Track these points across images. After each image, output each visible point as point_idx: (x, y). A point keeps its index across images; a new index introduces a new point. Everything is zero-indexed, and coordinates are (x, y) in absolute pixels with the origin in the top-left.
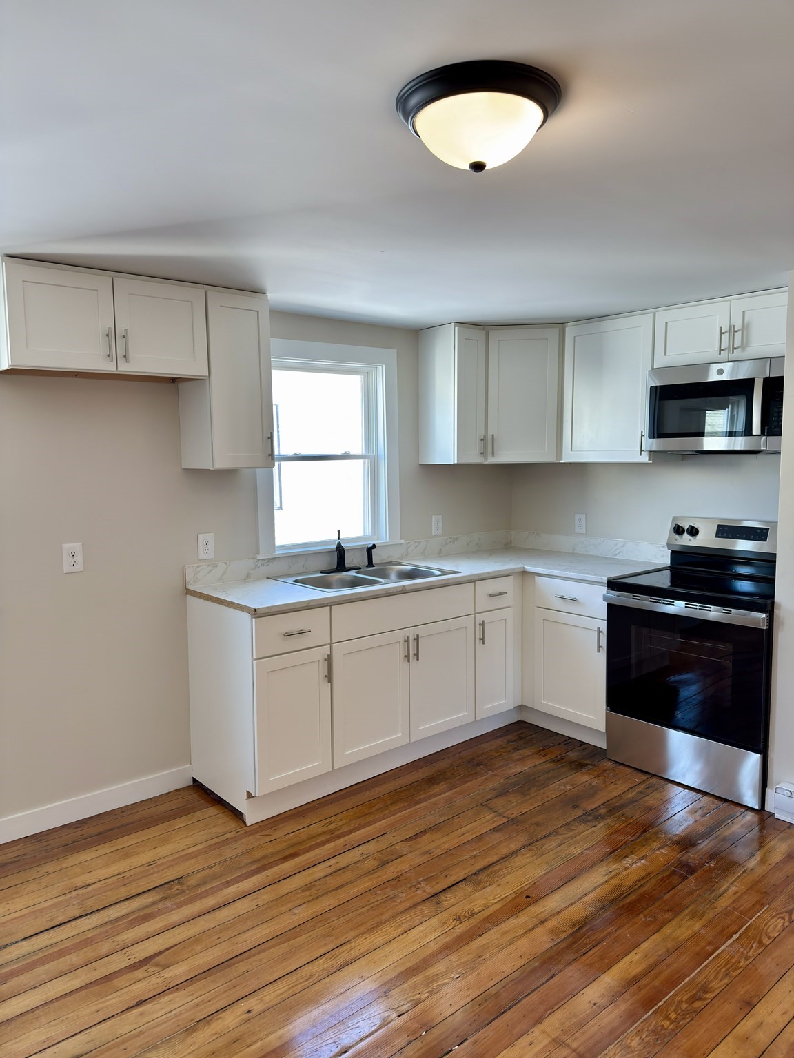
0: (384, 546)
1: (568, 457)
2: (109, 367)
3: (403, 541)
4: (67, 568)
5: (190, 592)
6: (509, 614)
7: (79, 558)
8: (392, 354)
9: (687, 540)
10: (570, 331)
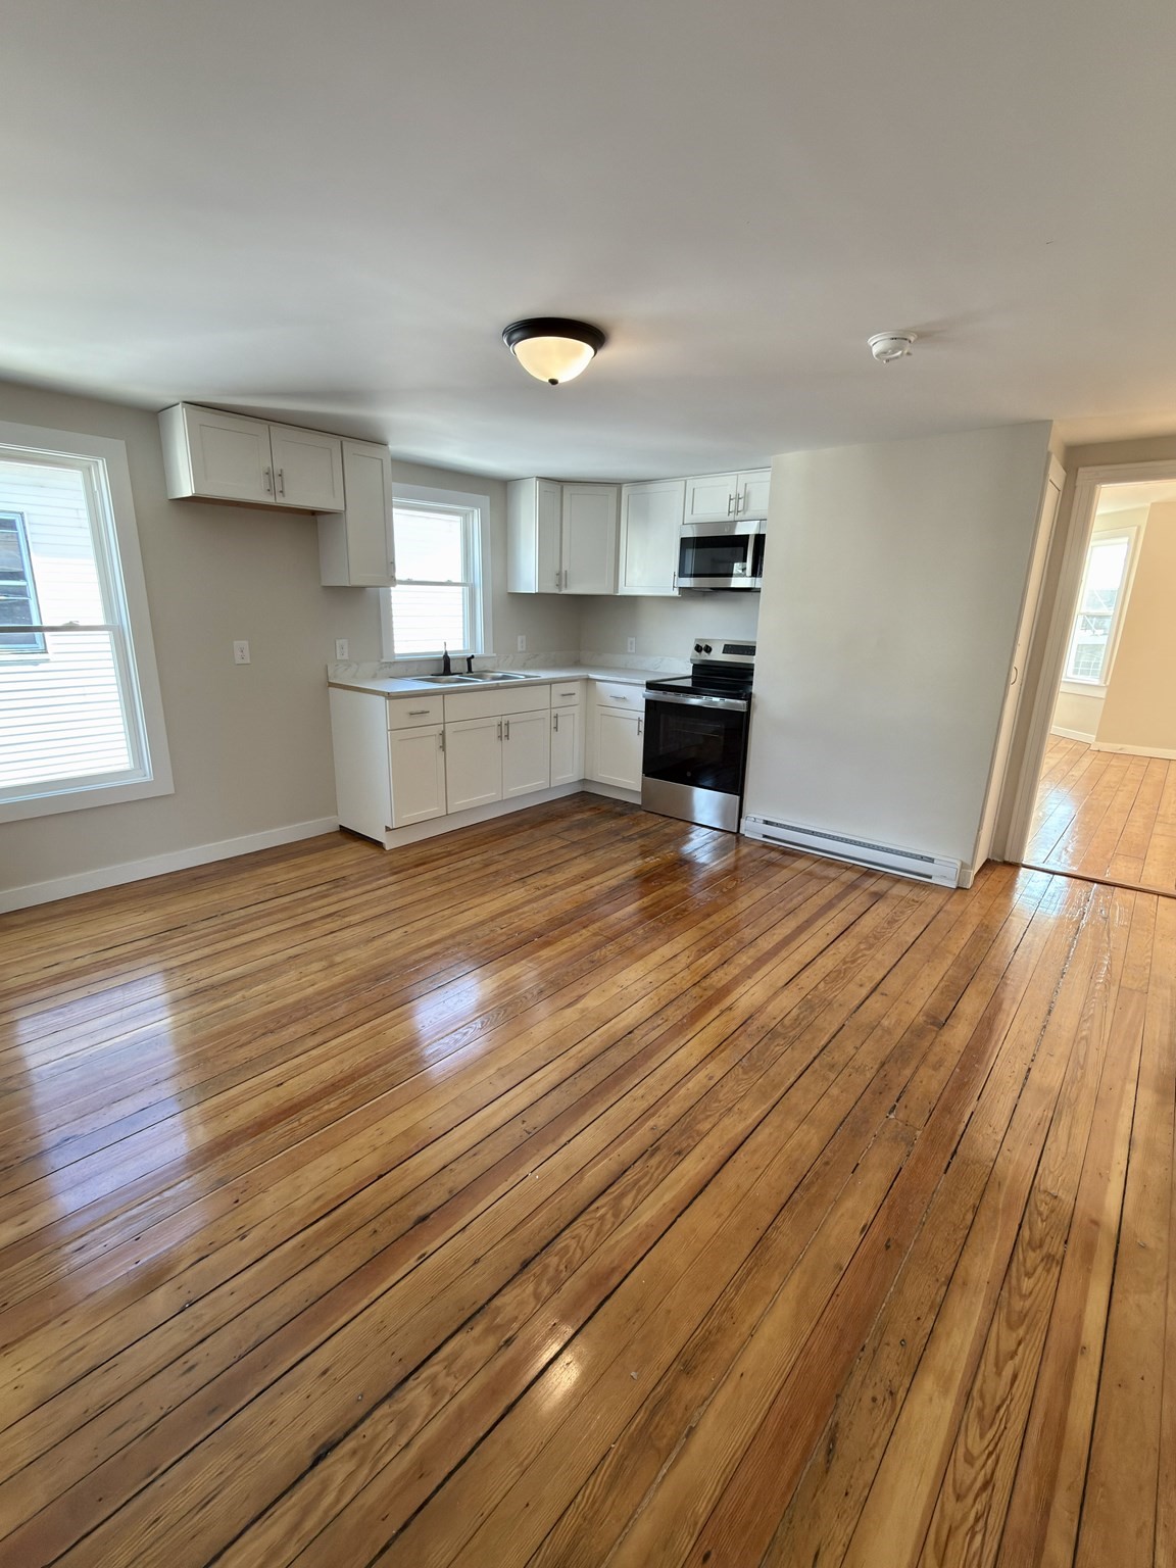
0: (480, 658)
1: (623, 591)
2: (269, 500)
3: (495, 655)
4: (239, 661)
5: (332, 685)
6: (576, 710)
7: (247, 653)
8: (486, 500)
9: (705, 656)
10: (625, 490)
